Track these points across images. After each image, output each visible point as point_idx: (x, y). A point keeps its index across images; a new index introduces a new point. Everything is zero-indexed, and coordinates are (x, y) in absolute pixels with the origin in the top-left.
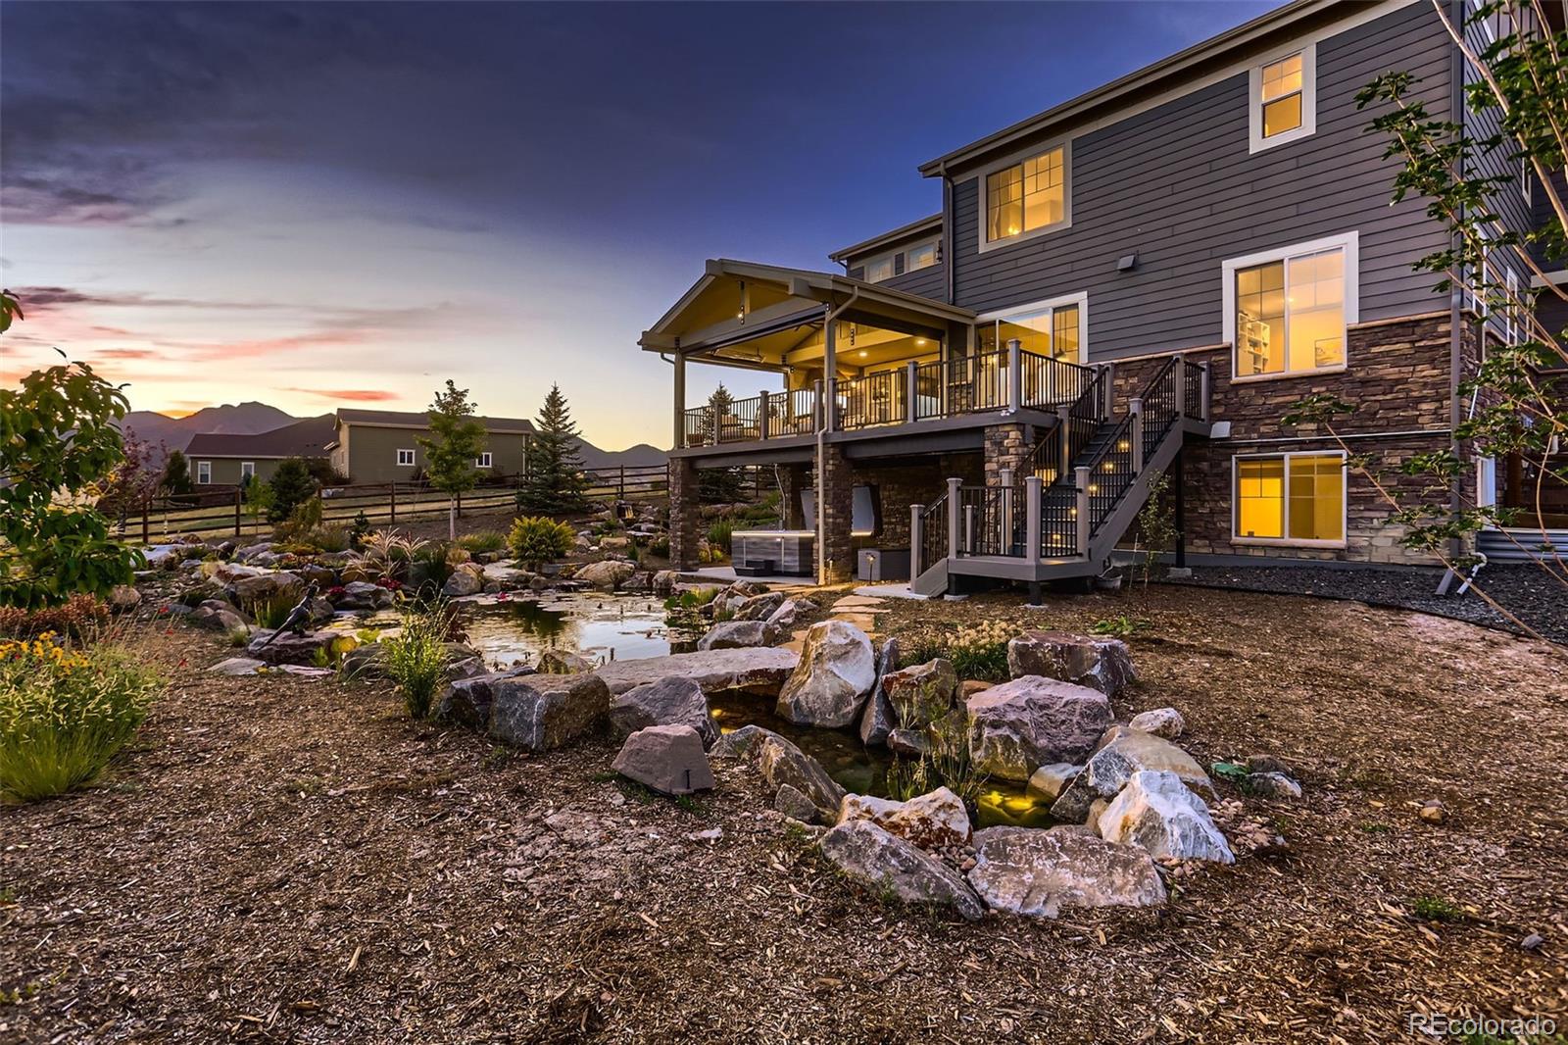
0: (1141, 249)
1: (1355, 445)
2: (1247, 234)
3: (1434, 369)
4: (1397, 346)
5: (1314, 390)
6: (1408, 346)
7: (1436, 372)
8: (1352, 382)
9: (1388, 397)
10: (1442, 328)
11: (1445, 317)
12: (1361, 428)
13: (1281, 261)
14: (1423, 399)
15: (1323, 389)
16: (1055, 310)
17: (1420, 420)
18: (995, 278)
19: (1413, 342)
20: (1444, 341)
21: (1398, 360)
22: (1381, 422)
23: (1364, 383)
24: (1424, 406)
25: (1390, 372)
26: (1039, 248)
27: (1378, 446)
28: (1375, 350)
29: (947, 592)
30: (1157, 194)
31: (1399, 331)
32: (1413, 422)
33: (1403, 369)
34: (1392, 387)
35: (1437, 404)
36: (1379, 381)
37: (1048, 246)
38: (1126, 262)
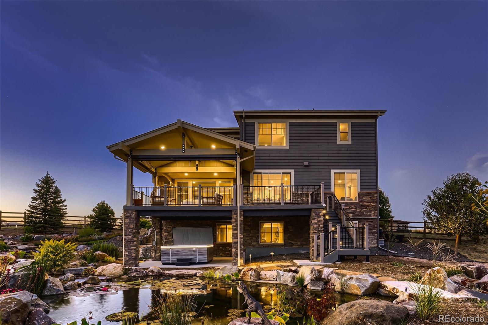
0: (310, 161)
1: (360, 220)
2: (337, 164)
3: (374, 204)
4: (367, 198)
5: (352, 206)
6: (369, 198)
7: (374, 205)
8: (359, 205)
9: (366, 209)
10: (375, 195)
11: (376, 193)
12: (361, 216)
13: (344, 173)
14: (372, 211)
15: (354, 206)
16: (283, 173)
17: (372, 215)
18: (261, 158)
19: (370, 197)
20: (375, 198)
21: (368, 201)
22: (365, 215)
23: (362, 205)
24: (372, 212)
25: (366, 204)
26: (277, 152)
27: (364, 220)
28: (364, 198)
29: (337, 261)
30: (314, 146)
31: (368, 194)
32: (370, 215)
33: (369, 203)
34: (367, 207)
35: (374, 212)
36: (364, 205)
37: (281, 152)
38: (306, 164)
